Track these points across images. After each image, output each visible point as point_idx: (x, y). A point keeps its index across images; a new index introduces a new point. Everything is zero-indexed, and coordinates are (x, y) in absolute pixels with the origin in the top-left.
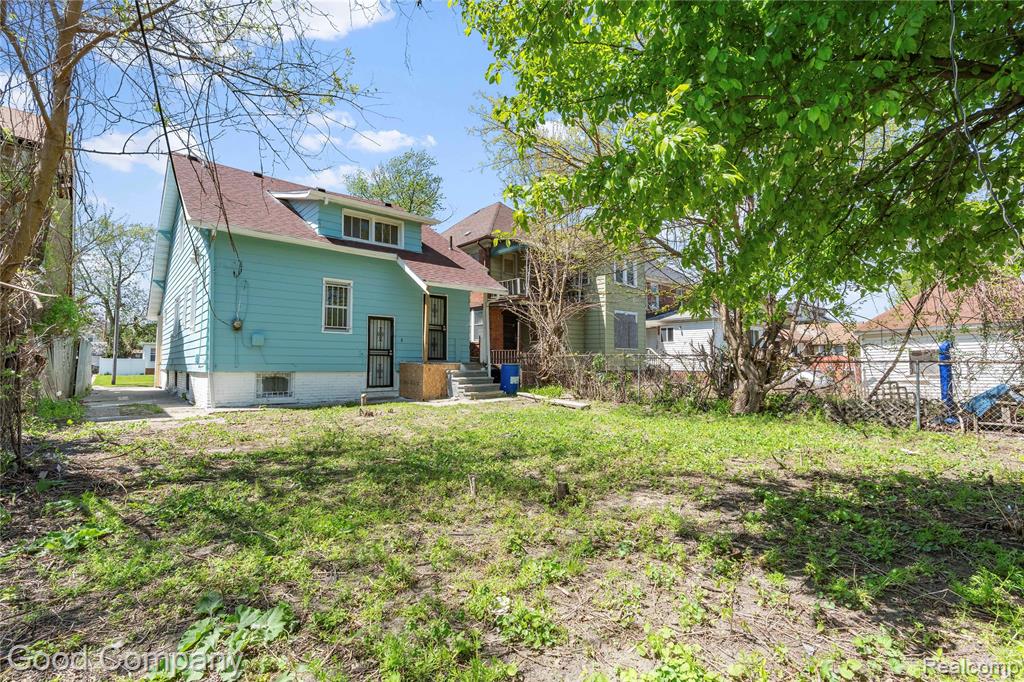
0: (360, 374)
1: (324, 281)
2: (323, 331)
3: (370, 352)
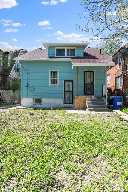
0: (62, 99)
1: (50, 71)
2: (50, 86)
3: (65, 92)
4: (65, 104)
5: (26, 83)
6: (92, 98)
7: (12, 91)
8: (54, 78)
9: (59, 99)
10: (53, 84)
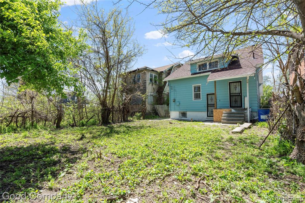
0: (205, 112)
1: (193, 86)
2: (193, 100)
3: (208, 105)
4: (208, 117)
5: (173, 98)
6: (231, 111)
7: (166, 105)
8: (197, 93)
9: (202, 112)
10: (196, 98)
